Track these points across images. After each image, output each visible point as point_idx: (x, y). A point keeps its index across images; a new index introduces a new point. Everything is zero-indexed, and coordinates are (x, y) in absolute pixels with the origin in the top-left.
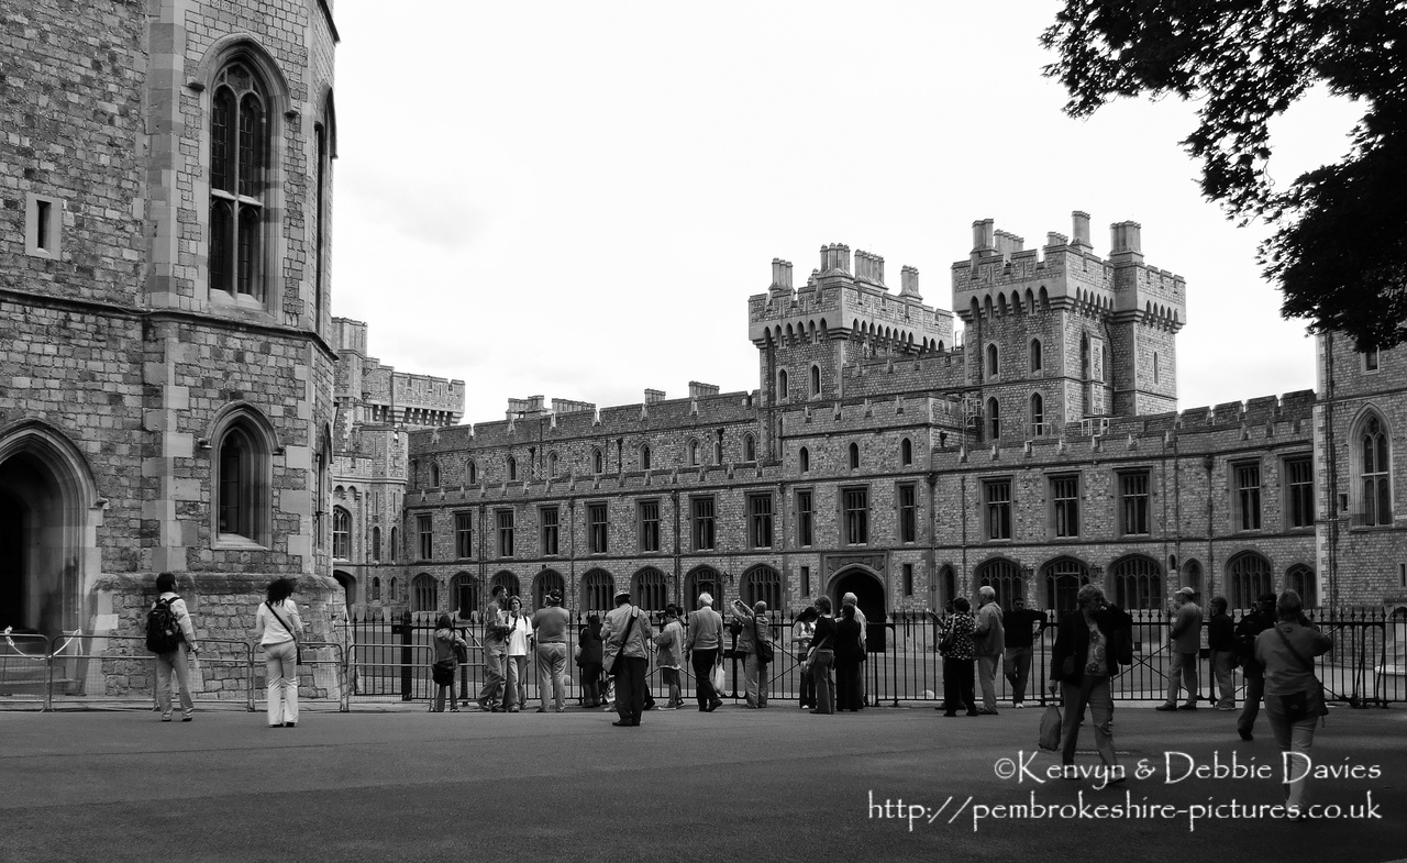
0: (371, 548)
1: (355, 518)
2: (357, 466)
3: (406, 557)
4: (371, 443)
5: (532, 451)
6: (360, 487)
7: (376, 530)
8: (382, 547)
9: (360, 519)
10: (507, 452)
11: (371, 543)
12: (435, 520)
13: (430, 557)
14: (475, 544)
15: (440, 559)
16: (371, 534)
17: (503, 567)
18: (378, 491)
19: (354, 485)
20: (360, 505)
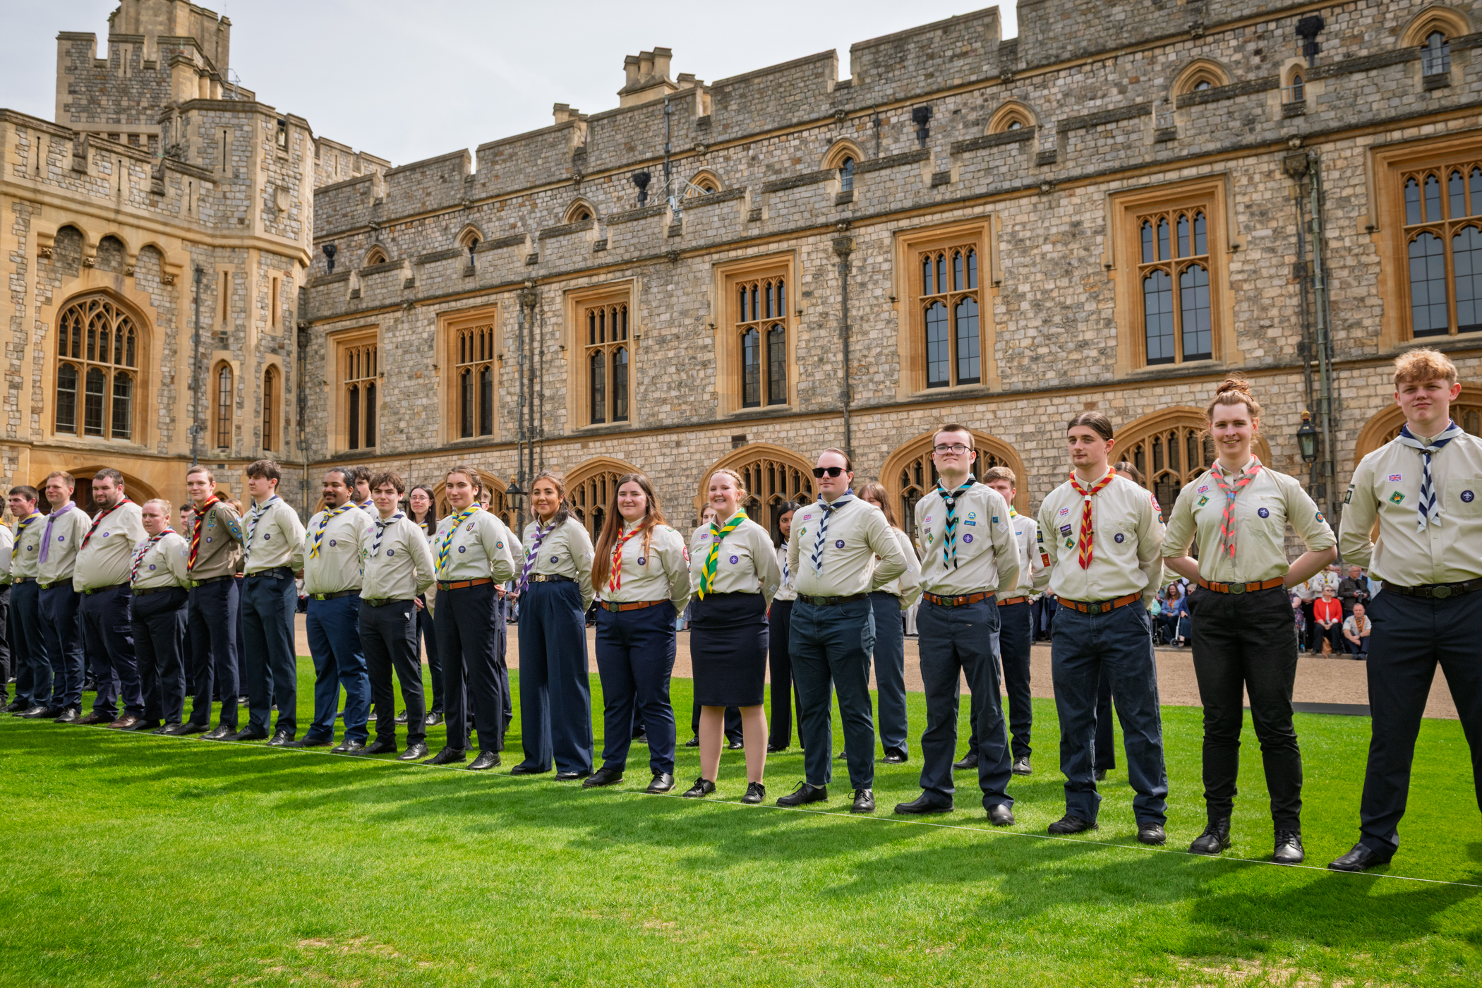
0: (207, 416)
1: (159, 334)
2: (171, 191)
3: (303, 445)
4: (213, 143)
5: (642, 181)
6: (175, 250)
7: (224, 366)
8: (237, 416)
9: (172, 336)
10: (567, 196)
11: (207, 401)
12: (386, 344)
13: (371, 442)
14: (505, 394)
15: (401, 444)
16: (208, 379)
17: (598, 450)
18: (231, 269)
19: (161, 241)
20: (173, 300)
